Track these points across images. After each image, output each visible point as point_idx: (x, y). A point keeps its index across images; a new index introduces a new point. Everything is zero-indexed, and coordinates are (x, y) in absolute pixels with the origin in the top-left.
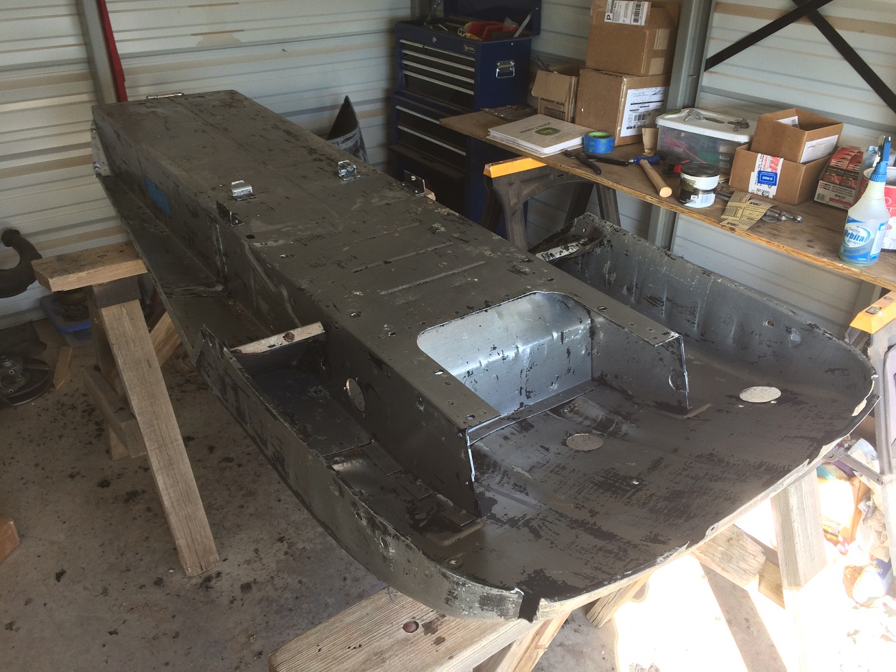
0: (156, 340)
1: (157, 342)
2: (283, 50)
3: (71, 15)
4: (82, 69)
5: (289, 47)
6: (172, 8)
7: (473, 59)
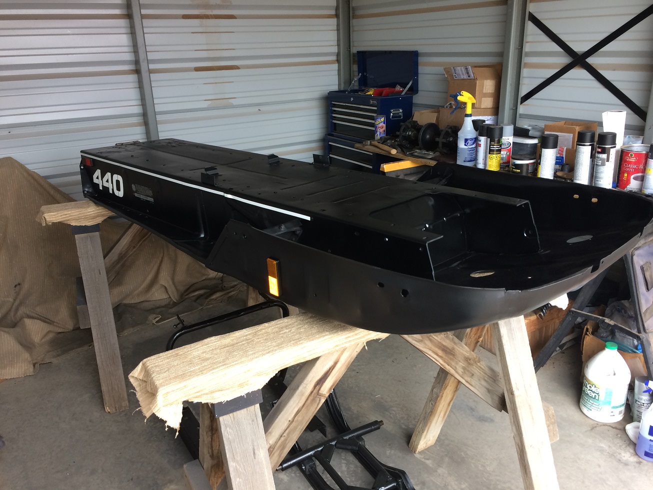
2: (259, 110)
3: (135, 88)
4: (139, 120)
5: (263, 108)
6: (193, 84)
7: (376, 108)
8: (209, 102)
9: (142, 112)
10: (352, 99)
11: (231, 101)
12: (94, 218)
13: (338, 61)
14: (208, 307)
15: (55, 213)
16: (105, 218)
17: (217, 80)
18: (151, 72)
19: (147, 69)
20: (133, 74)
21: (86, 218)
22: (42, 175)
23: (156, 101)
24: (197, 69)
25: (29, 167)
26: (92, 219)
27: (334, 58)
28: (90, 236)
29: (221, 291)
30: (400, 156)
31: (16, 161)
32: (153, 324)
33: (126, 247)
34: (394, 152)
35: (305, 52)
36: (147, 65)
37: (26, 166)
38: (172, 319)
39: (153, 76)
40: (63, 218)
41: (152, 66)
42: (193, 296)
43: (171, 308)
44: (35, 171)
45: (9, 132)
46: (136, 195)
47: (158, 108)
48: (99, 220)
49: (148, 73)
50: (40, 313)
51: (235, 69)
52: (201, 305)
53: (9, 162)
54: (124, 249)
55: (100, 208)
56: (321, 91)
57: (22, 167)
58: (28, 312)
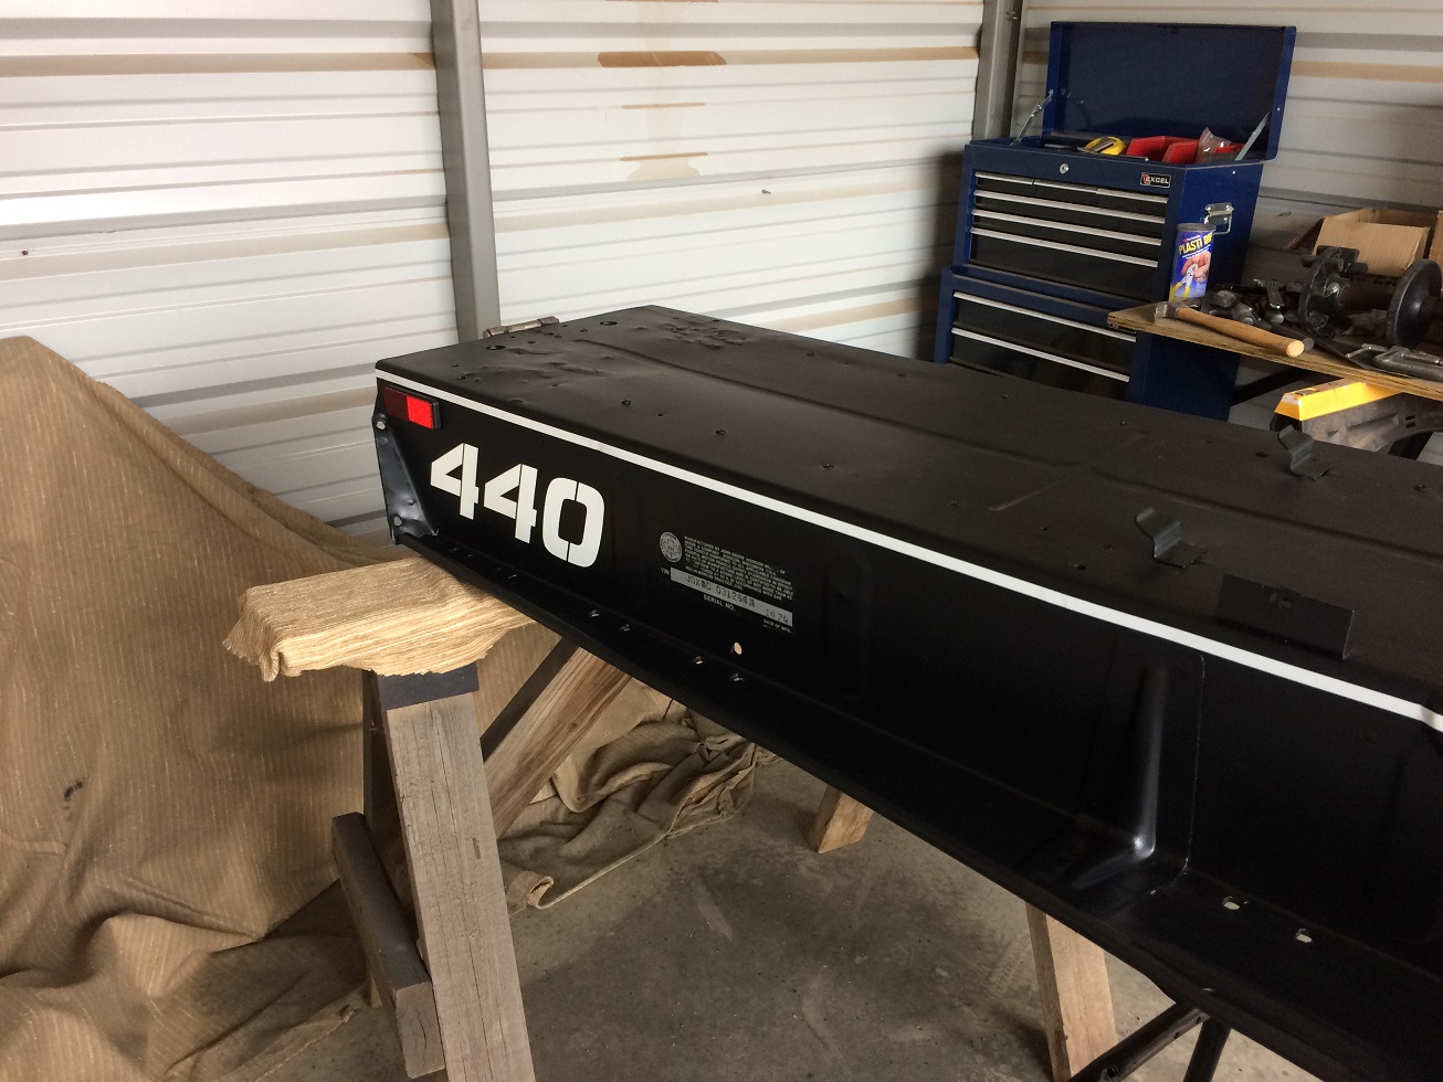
0: (494, 778)
1: (496, 784)
2: (764, 192)
3: (428, 113)
4: (433, 216)
5: (775, 187)
6: (595, 108)
7: (1164, 201)
8: (635, 165)
9: (444, 193)
10: (1064, 168)
11: (694, 162)
12: (461, 644)
13: (979, 48)
14: (683, 831)
15: (321, 635)
16: (497, 637)
17: (665, 98)
18: (484, 62)
19: (476, 53)
20: (422, 67)
21: (434, 646)
22: (130, 394)
23: (494, 158)
24: (609, 60)
25: (93, 370)
26: (455, 646)
27: (968, 41)
28: (441, 712)
29: (705, 772)
30: (1320, 364)
31: (51, 353)
32: (531, 907)
33: (546, 730)
34: (1296, 348)
35: (904, 20)
36: (476, 39)
37: (79, 365)
38: (585, 883)
39: (493, 78)
40: (355, 650)
41: (491, 45)
42: (621, 788)
43: (570, 838)
44: (110, 381)
45: (25, 253)
46: (677, 576)
47: (499, 182)
48: (476, 651)
49: (478, 67)
50: (159, 887)
51: (714, 64)
52: (662, 827)
53: (23, 354)
54: (539, 738)
55: (489, 602)
56: (927, 138)
57: (69, 370)
58: (116, 888)
